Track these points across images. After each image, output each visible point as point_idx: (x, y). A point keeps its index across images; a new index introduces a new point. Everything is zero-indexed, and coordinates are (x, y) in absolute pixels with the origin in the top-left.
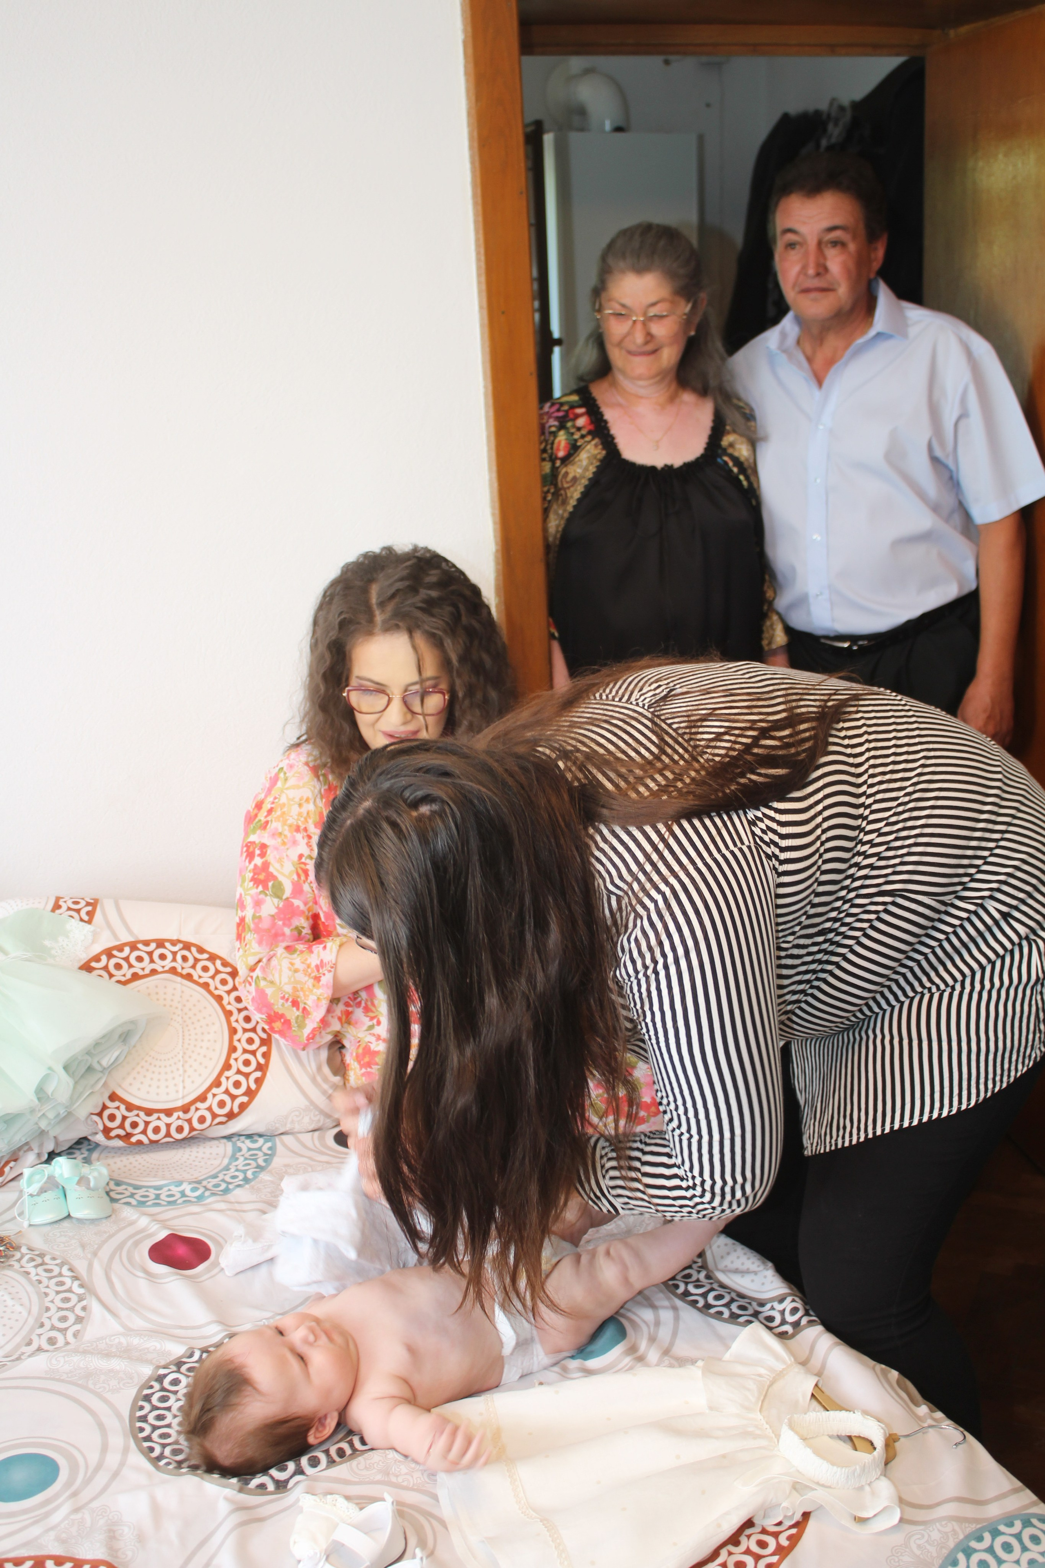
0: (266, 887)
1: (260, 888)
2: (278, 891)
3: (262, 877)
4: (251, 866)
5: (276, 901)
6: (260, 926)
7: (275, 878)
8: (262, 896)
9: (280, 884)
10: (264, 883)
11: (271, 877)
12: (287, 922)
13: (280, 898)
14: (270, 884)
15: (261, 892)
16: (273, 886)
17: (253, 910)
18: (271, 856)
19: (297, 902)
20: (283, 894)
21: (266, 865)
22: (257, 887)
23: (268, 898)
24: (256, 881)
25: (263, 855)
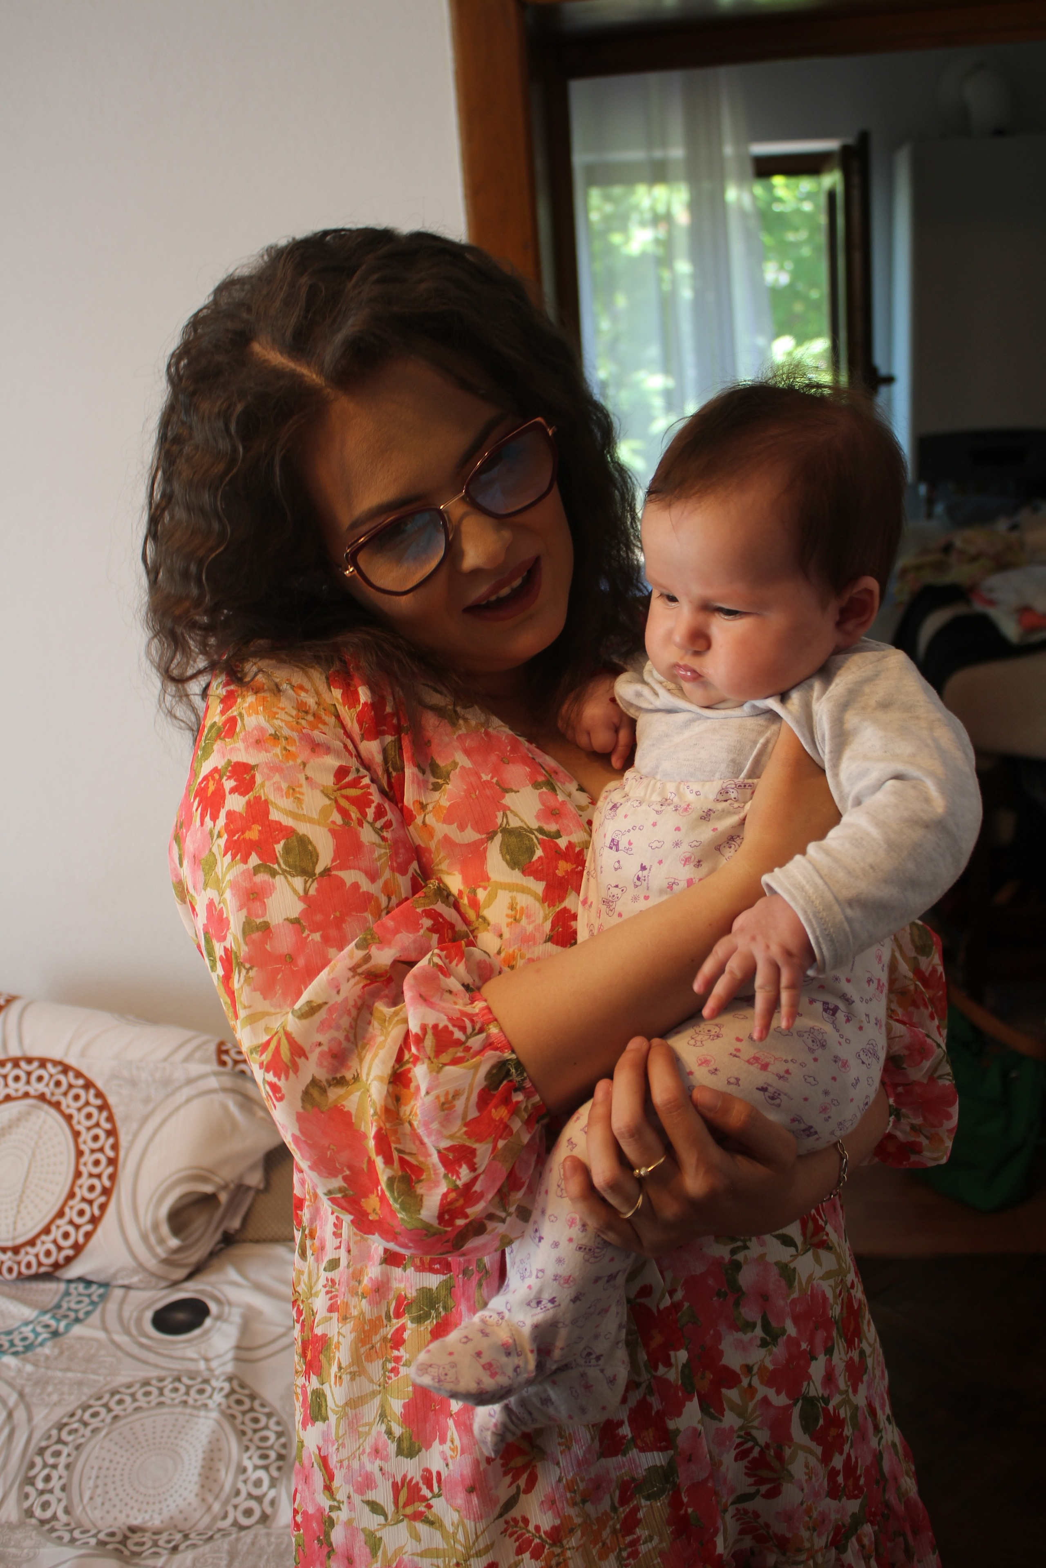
0: (268, 856)
1: (254, 860)
2: (301, 859)
3: (253, 834)
4: (221, 821)
5: (298, 882)
6: (268, 947)
7: (286, 831)
8: (260, 880)
9: (304, 841)
10: (263, 848)
11: (276, 830)
12: (333, 932)
13: (306, 872)
14: (279, 847)
15: (257, 870)
16: (287, 850)
17: (244, 912)
18: (264, 786)
19: (350, 877)
20: (315, 863)
21: (257, 808)
22: (245, 860)
23: (279, 880)
25: (245, 789)
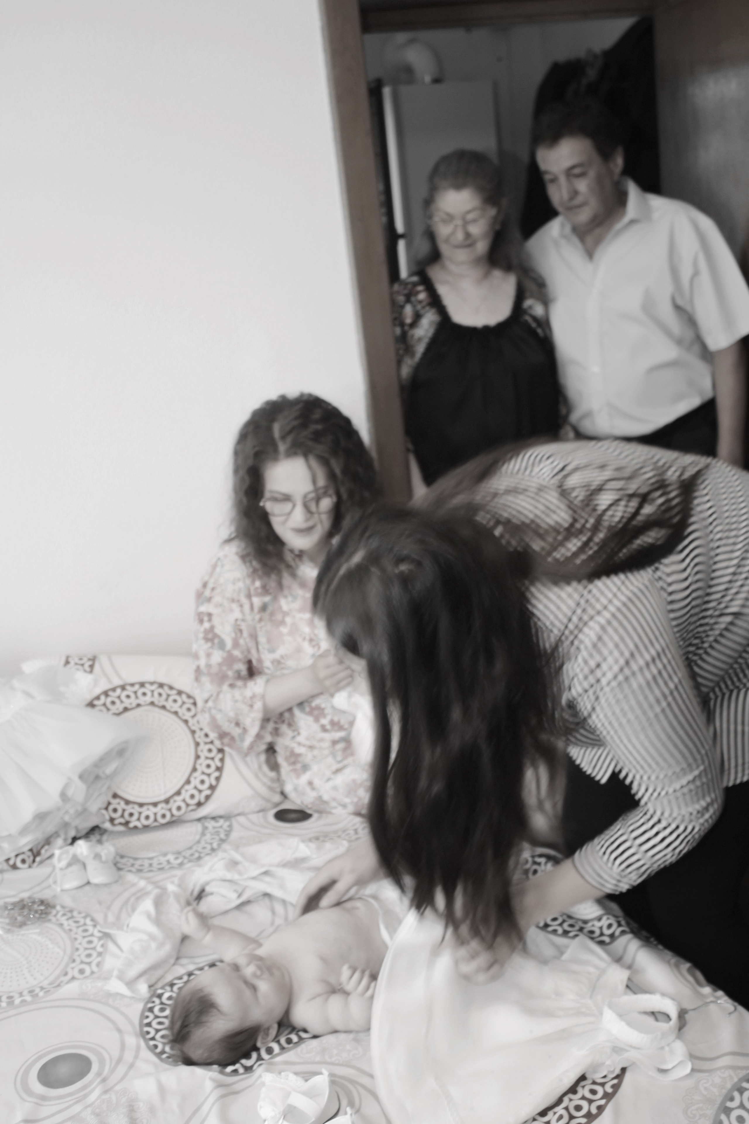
1: (209, 644)
2: (222, 645)
3: (210, 636)
4: (202, 629)
5: (221, 653)
6: (211, 671)
7: (218, 637)
8: (211, 650)
9: (223, 640)
11: (216, 636)
12: (230, 667)
13: (223, 650)
14: (216, 641)
15: (210, 647)
16: (218, 642)
17: (205, 660)
18: (216, 621)
20: (225, 648)
21: (212, 628)
22: (207, 644)
23: (215, 651)
24: (207, 639)
25: (210, 620)
